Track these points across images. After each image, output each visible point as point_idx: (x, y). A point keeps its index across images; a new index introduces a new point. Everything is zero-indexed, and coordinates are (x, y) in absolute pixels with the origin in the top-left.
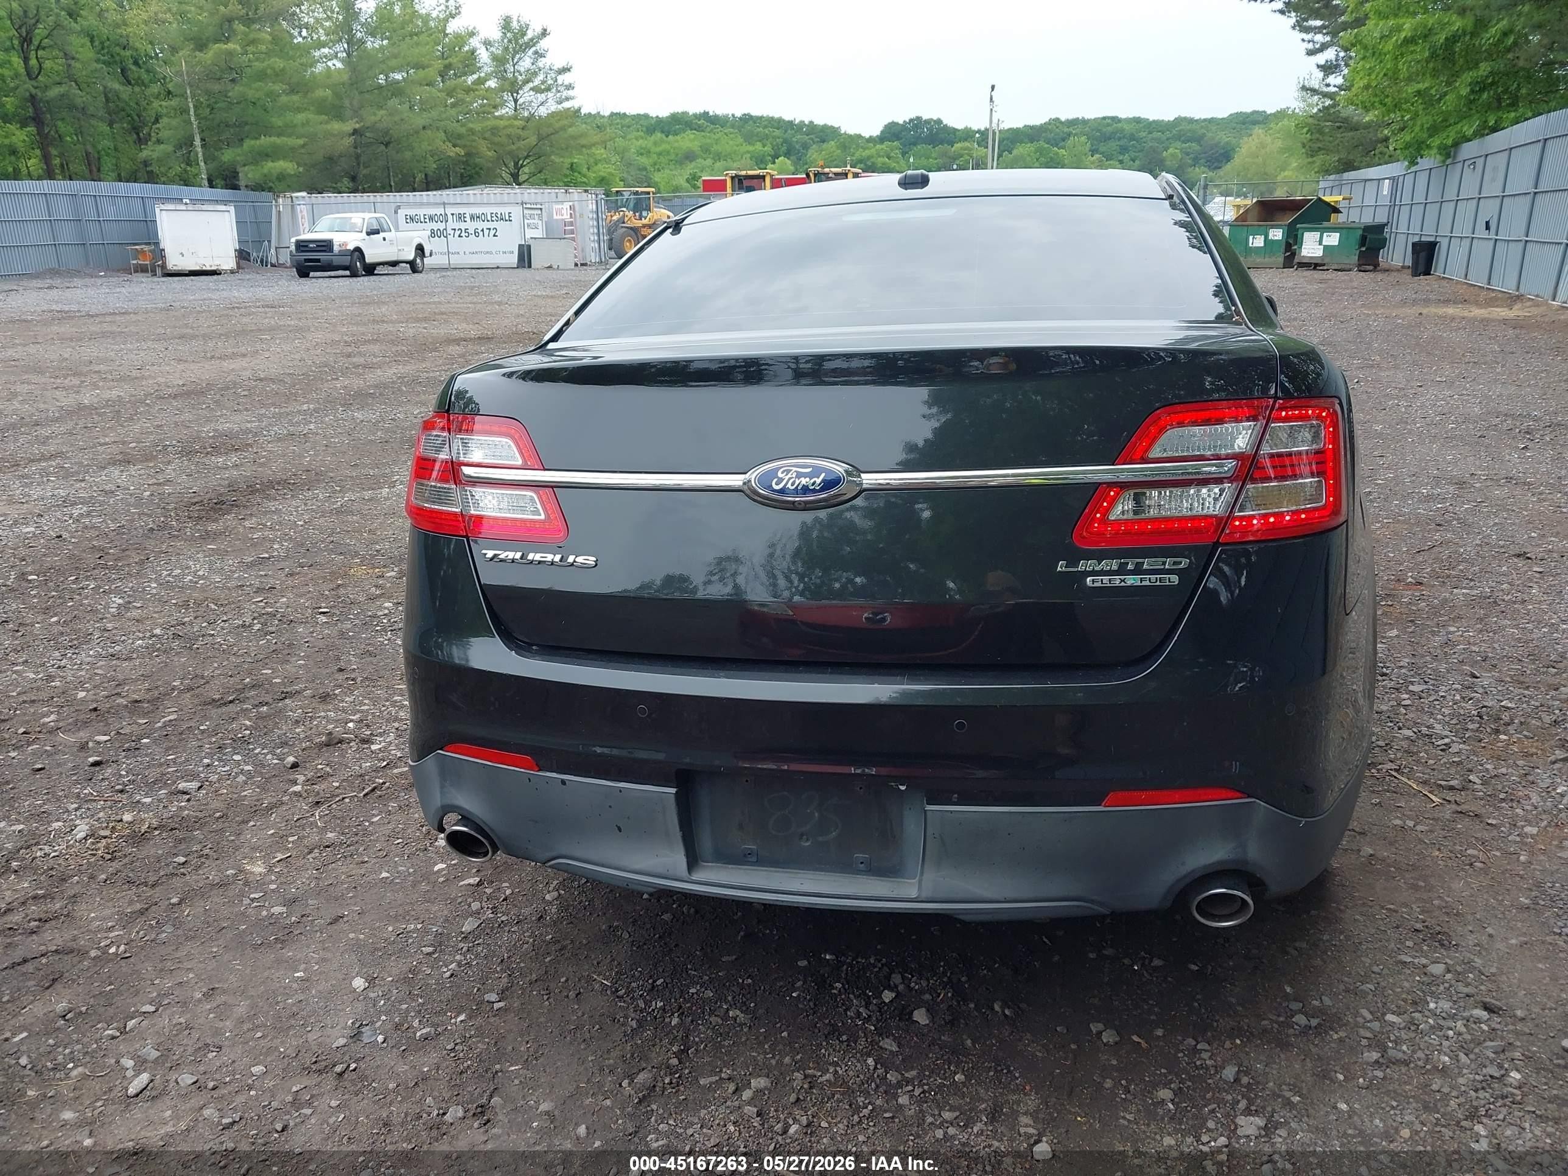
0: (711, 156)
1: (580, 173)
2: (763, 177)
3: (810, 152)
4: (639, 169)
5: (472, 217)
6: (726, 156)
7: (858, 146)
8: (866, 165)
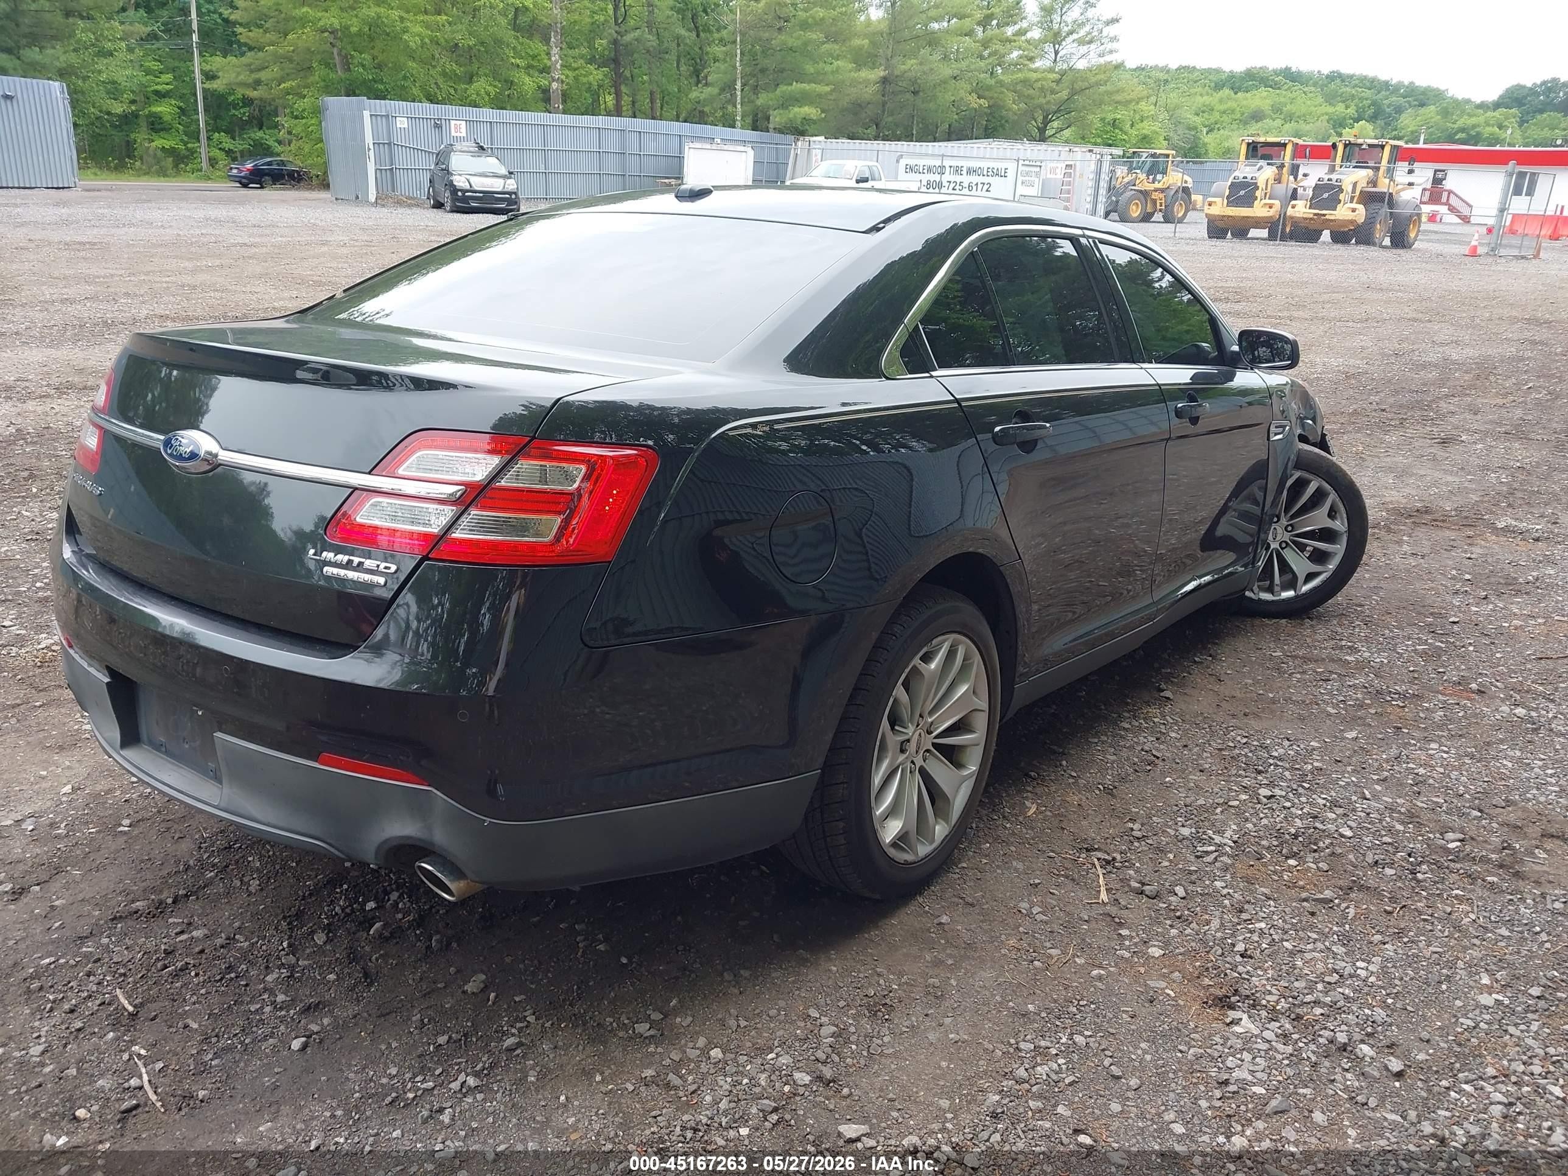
0: (1282, 116)
1: (1121, 130)
2: (1285, 145)
3: (1403, 116)
4: (1189, 129)
5: (970, 171)
6: (1299, 117)
7: (1463, 112)
8: (1468, 134)
